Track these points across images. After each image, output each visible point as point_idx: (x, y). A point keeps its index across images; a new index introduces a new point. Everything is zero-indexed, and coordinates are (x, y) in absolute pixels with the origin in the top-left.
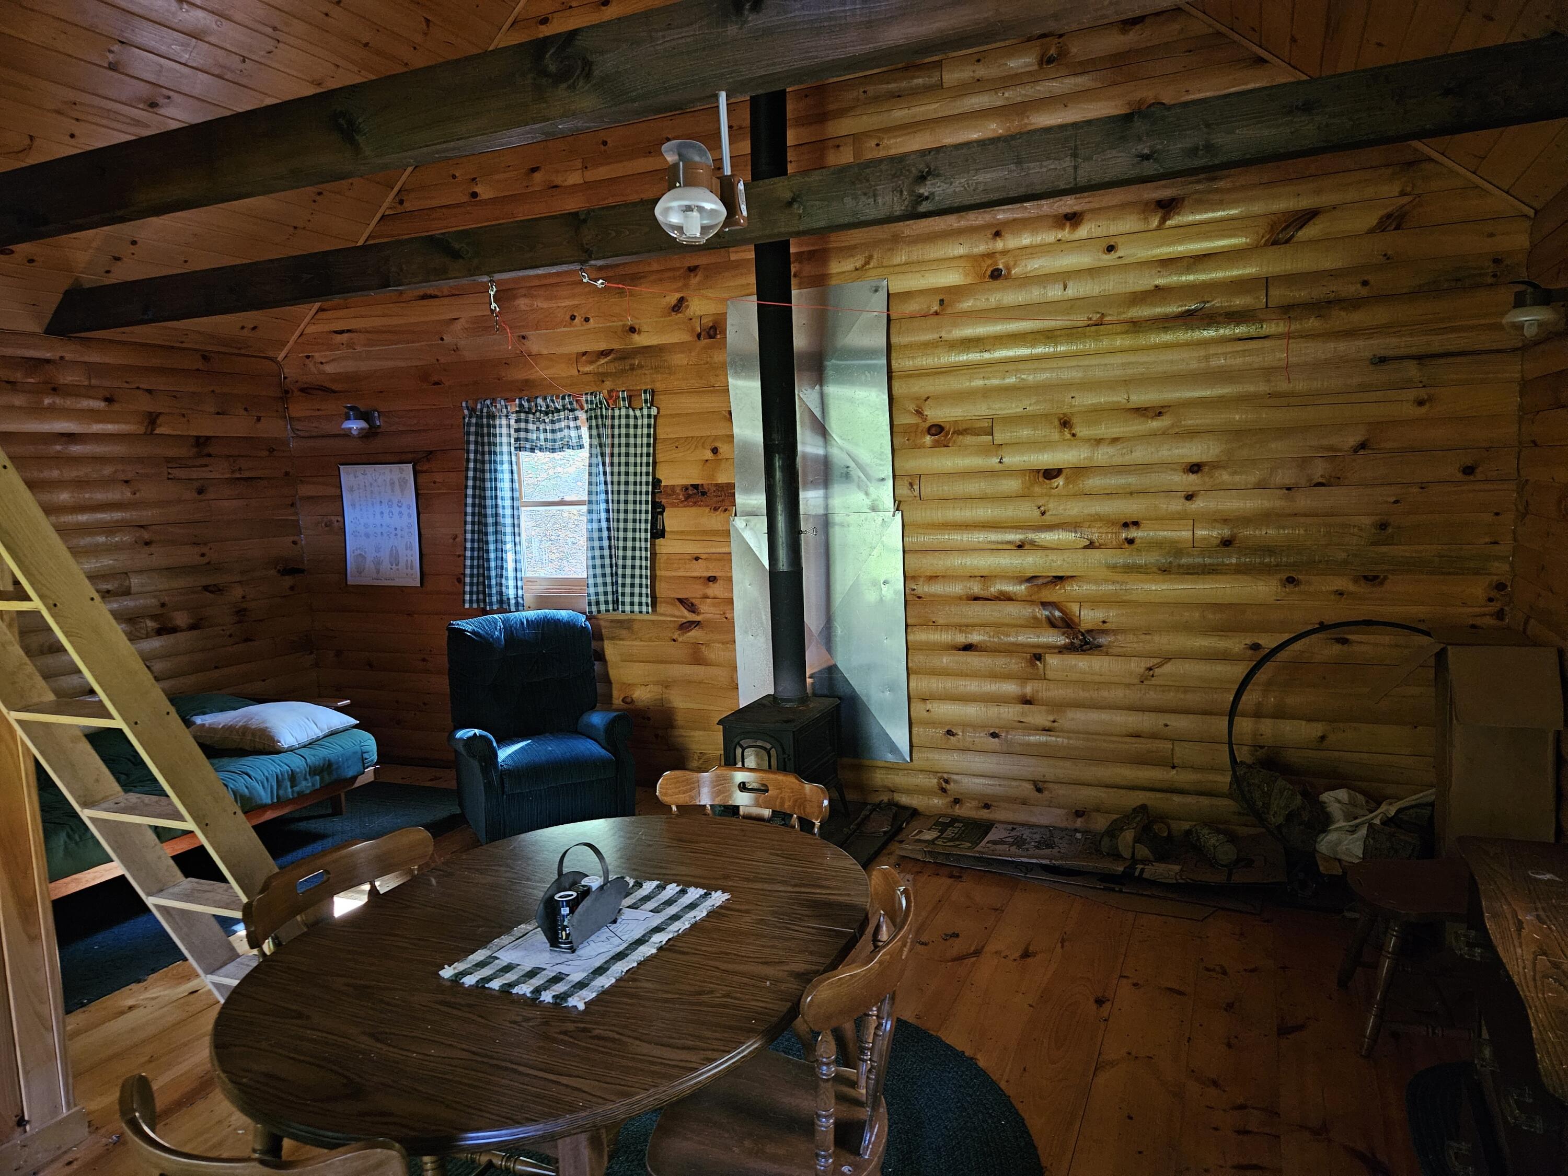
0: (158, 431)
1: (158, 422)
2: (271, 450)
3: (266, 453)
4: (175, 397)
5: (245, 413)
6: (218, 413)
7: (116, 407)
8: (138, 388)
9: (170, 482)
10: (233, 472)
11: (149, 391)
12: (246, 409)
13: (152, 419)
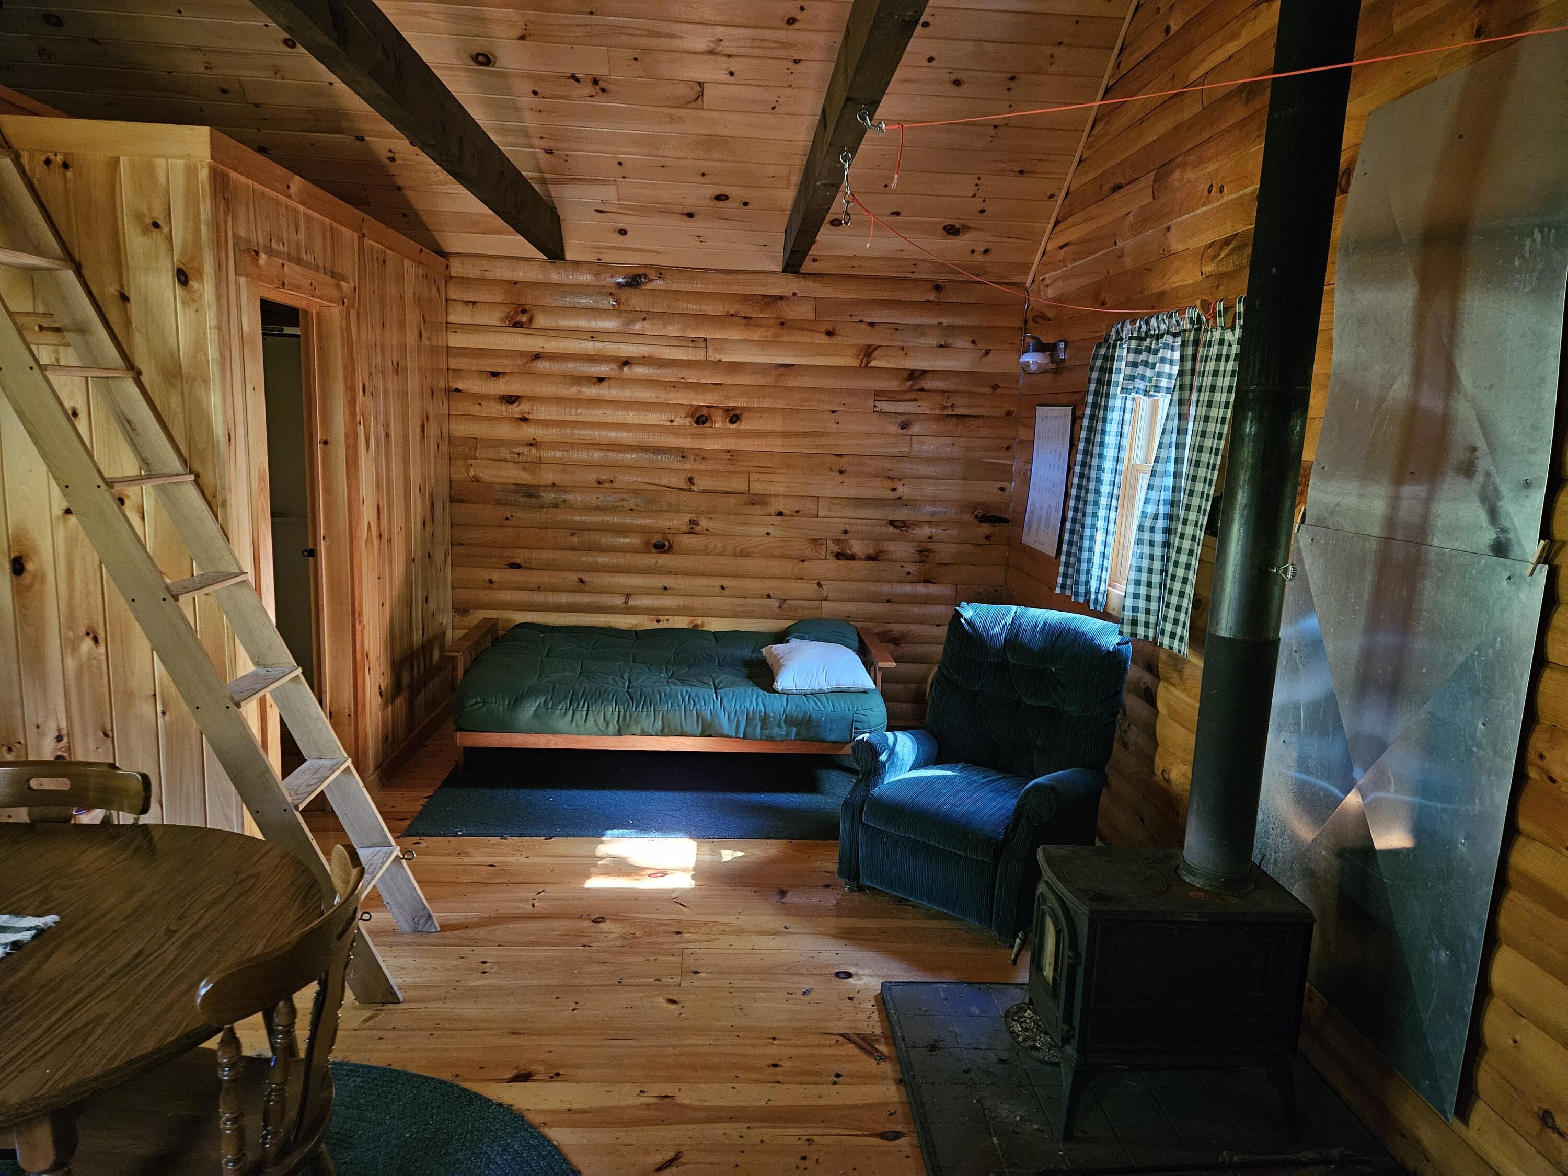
0: (873, 364)
1: (875, 354)
2: (995, 387)
3: (988, 390)
4: (897, 329)
5: (972, 346)
6: (941, 346)
7: (835, 340)
8: (861, 321)
9: (875, 416)
10: (945, 408)
11: (872, 325)
12: (973, 342)
13: (868, 352)
